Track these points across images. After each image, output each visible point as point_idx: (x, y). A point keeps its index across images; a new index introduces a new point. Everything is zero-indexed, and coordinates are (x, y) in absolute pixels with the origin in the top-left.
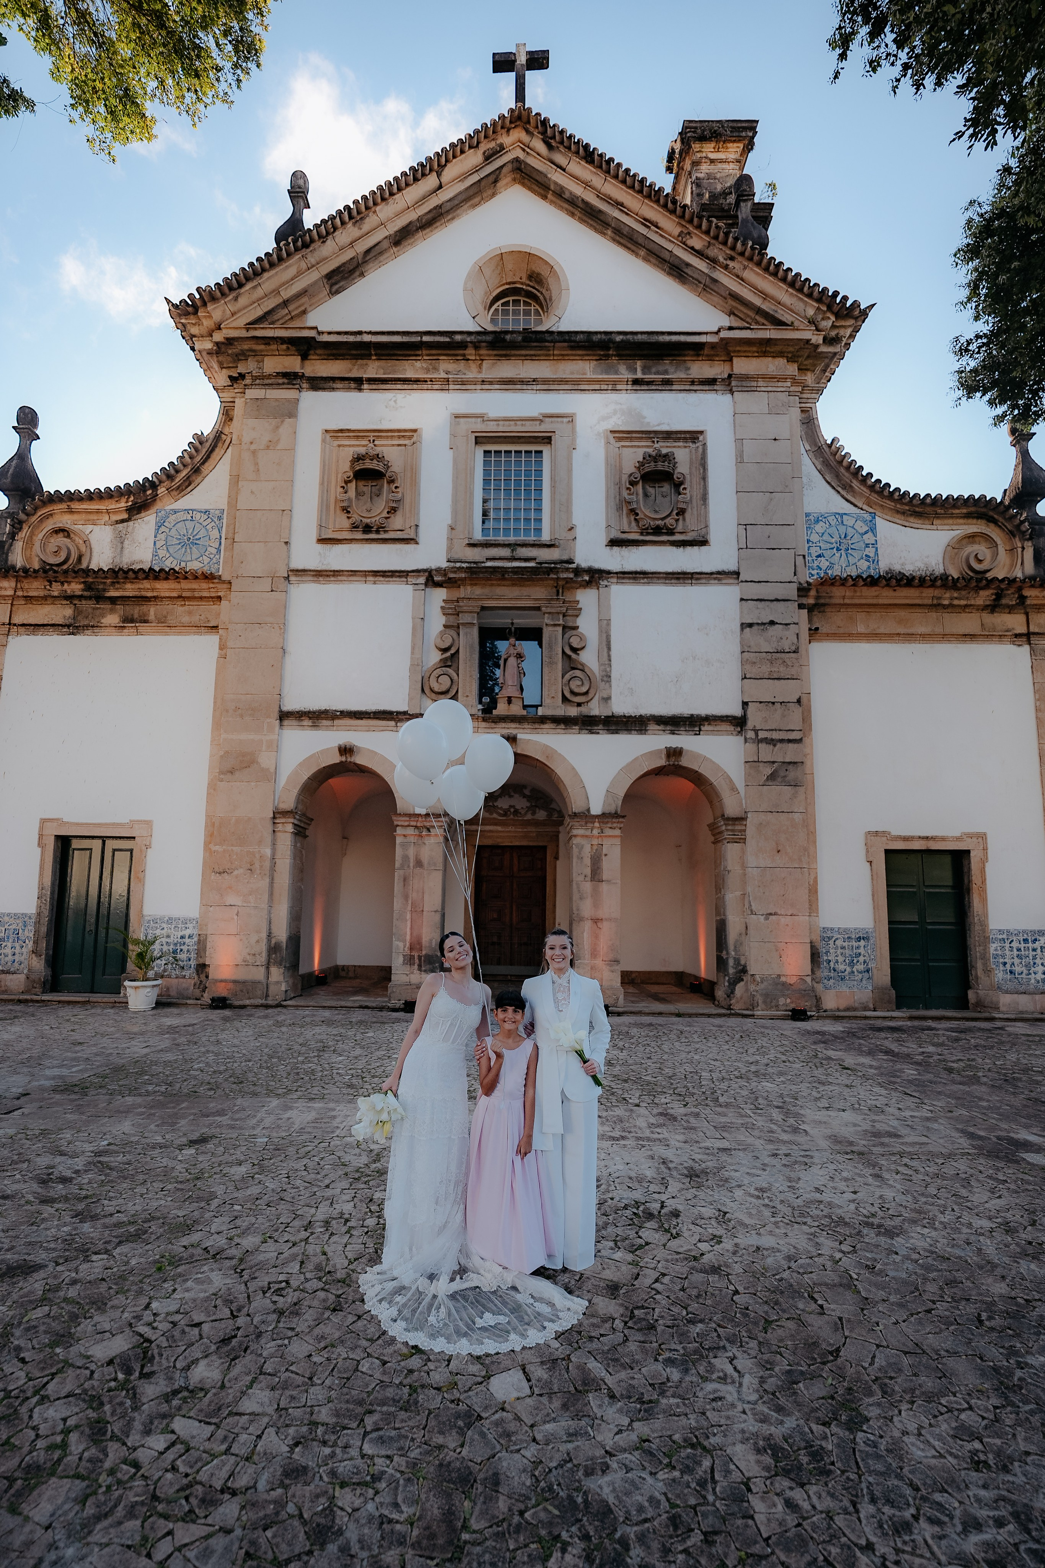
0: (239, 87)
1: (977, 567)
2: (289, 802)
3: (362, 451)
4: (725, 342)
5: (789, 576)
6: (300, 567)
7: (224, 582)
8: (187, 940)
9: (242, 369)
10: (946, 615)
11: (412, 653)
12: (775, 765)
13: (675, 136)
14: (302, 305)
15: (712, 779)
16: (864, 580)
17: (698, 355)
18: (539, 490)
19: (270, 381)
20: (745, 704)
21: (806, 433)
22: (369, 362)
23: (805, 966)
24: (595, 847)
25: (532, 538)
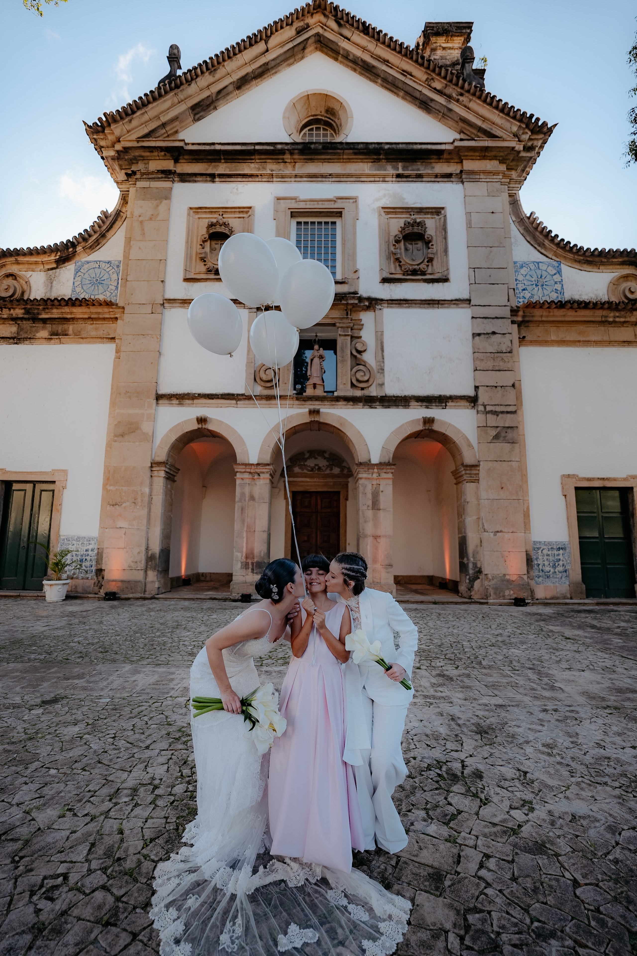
1: (632, 296)
2: (162, 456)
3: (215, 221)
4: (458, 149)
5: (505, 302)
6: (172, 298)
7: (119, 308)
8: (90, 553)
9: (134, 168)
10: (611, 328)
11: (248, 355)
12: (498, 429)
14: (175, 127)
15: (455, 439)
16: (556, 304)
17: (440, 159)
18: (334, 247)
19: (153, 176)
20: (477, 388)
21: (514, 210)
22: (220, 163)
23: (523, 568)
24: (375, 486)
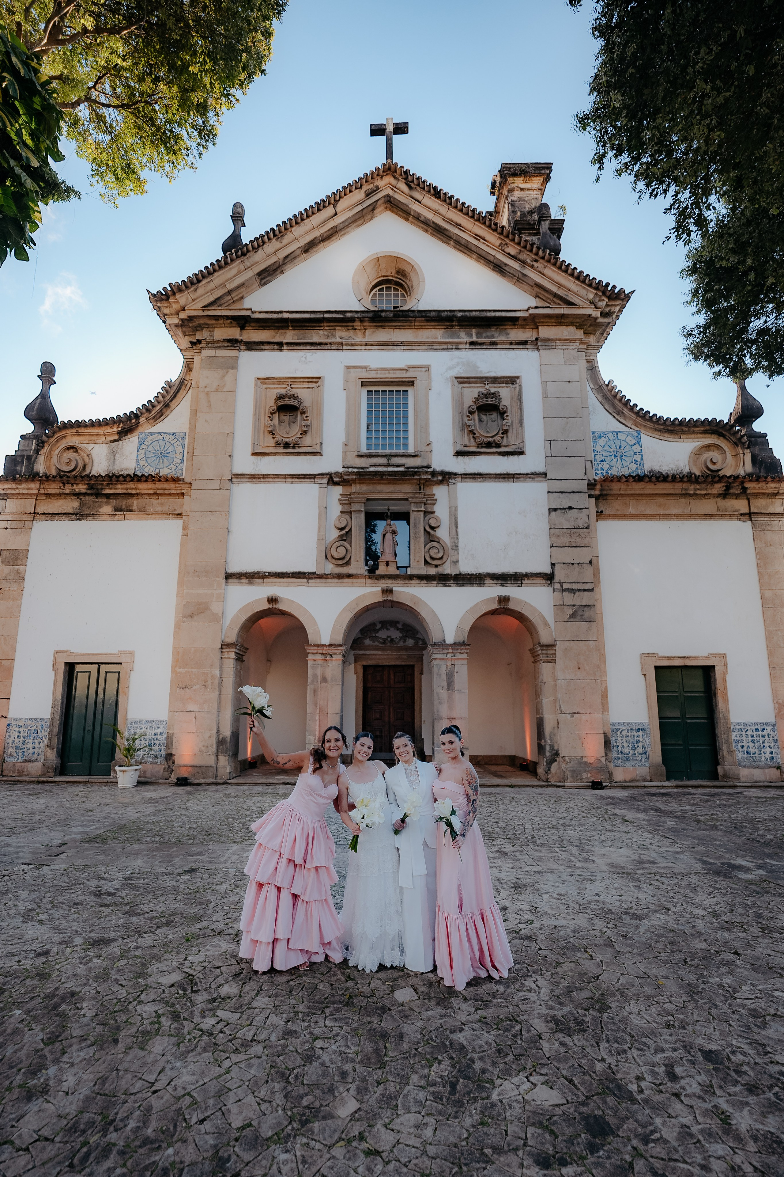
1: (712, 467)
2: (232, 637)
3: (283, 392)
4: (533, 317)
6: (240, 473)
7: (186, 483)
8: (159, 737)
9: (199, 336)
10: (691, 501)
11: (319, 531)
13: (496, 173)
14: (241, 293)
15: (531, 618)
16: (633, 477)
17: (515, 325)
18: (406, 418)
20: (553, 565)
21: (591, 377)
22: (287, 331)
23: (600, 750)
24: (449, 667)
25: (401, 451)
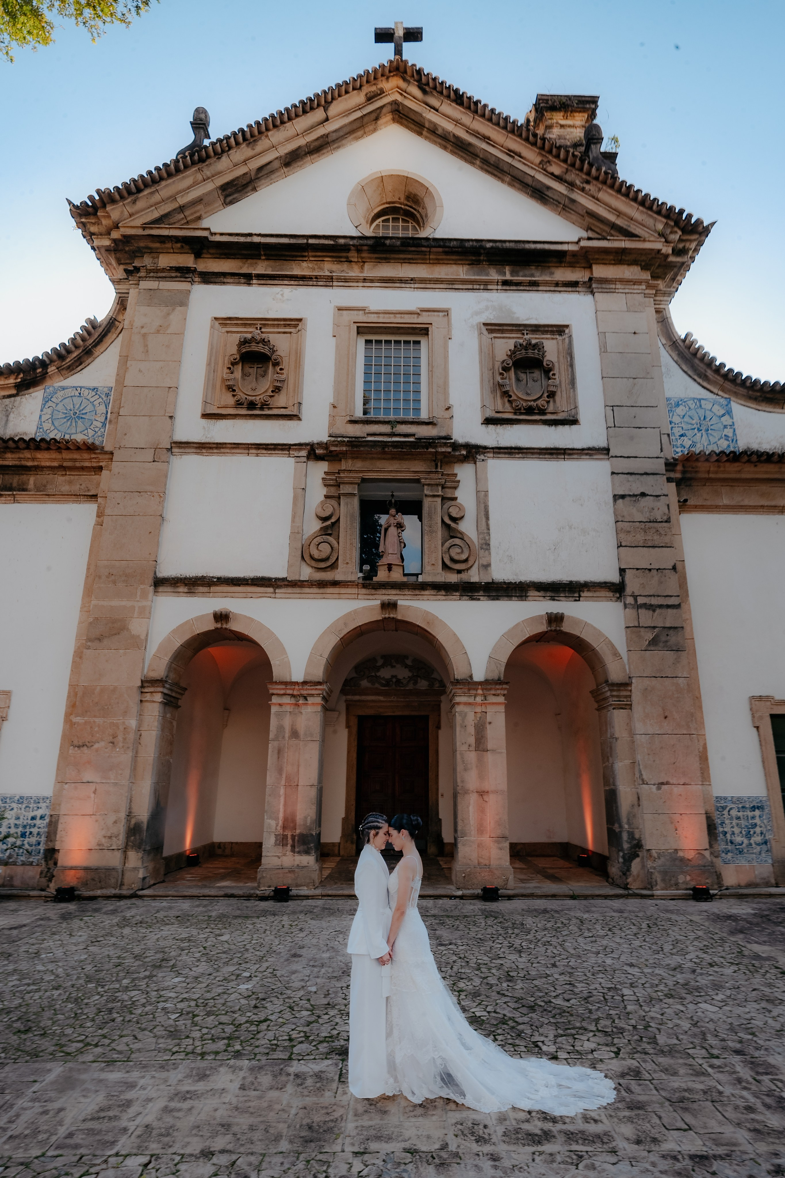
0: (138, 14)
2: (160, 671)
3: (249, 336)
4: (586, 251)
5: (657, 453)
6: (184, 440)
7: (106, 453)
8: (38, 822)
9: (137, 263)
11: (293, 521)
12: (656, 630)
14: (198, 211)
15: (594, 645)
16: (726, 456)
17: (561, 262)
18: (417, 375)
19: (163, 275)
20: (622, 571)
21: (661, 330)
22: (259, 262)
23: (703, 841)
24: (479, 715)
25: (411, 417)
